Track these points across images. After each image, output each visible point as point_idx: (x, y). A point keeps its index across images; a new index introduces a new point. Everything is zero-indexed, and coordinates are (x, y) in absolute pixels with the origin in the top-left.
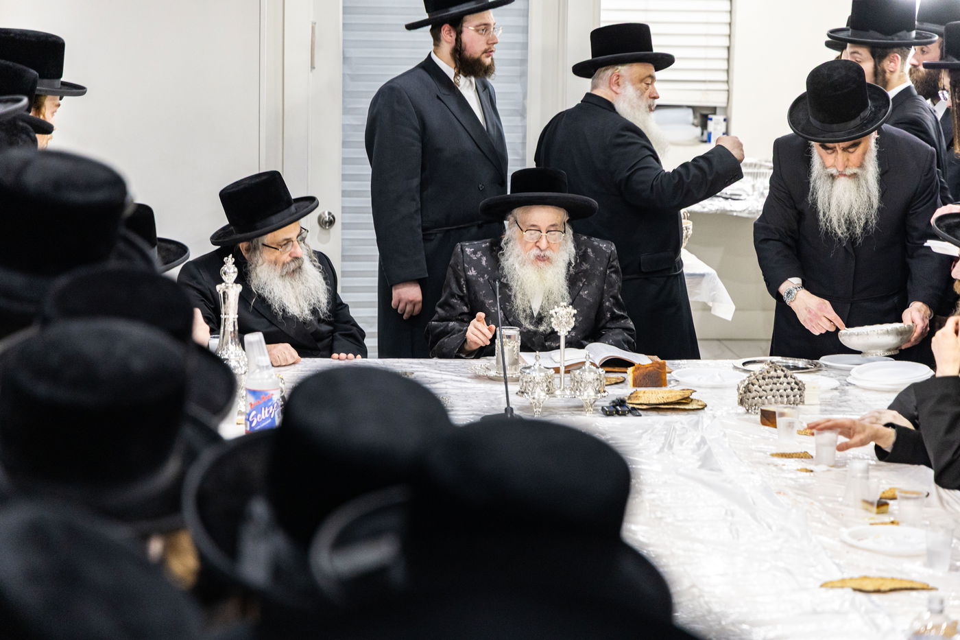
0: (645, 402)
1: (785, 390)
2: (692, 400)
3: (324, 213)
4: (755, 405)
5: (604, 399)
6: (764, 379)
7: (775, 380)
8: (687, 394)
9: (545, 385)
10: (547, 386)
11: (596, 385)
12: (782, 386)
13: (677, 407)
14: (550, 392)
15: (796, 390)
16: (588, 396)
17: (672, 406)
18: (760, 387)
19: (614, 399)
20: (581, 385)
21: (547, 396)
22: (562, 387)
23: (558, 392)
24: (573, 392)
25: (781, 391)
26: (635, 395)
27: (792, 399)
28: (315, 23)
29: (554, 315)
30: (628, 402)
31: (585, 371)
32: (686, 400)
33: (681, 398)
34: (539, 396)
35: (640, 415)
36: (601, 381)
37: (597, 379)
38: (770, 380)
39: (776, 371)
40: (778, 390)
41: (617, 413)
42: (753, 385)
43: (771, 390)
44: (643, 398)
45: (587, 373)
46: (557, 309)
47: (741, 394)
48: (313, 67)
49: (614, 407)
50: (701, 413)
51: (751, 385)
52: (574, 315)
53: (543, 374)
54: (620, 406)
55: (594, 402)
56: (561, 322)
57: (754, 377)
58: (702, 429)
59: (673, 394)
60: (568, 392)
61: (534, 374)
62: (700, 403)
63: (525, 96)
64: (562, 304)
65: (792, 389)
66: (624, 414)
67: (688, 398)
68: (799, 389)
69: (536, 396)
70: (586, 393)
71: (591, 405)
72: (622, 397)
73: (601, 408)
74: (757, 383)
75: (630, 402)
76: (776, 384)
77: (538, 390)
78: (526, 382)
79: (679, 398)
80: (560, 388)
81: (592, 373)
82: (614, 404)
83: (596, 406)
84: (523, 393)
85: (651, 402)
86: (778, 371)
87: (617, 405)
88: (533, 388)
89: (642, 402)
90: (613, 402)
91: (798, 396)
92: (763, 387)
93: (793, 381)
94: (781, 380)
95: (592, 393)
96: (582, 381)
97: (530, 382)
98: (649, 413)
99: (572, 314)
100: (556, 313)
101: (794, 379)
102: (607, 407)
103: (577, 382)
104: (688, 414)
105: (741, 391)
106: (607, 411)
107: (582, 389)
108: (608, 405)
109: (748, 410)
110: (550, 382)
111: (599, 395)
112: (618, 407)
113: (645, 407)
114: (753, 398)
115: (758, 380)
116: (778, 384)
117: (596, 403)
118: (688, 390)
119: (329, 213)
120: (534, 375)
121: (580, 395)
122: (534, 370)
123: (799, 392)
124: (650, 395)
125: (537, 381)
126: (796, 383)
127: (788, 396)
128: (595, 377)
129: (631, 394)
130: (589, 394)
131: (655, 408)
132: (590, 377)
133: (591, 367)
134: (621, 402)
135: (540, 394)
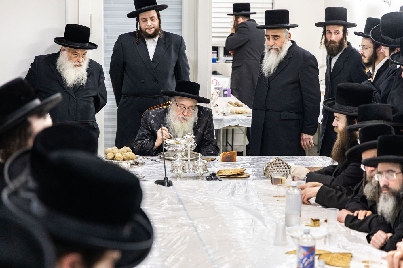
0: (224, 175)
1: (283, 169)
2: (244, 173)
4: (270, 175)
5: (207, 173)
6: (274, 164)
7: (278, 165)
8: (242, 171)
9: (182, 167)
11: (203, 167)
12: (281, 168)
13: (238, 176)
14: (184, 171)
16: (200, 172)
17: (235, 176)
18: (272, 168)
19: (211, 173)
20: (197, 168)
22: (189, 169)
23: (187, 171)
24: (193, 171)
26: (220, 172)
27: (286, 172)
28: (92, 15)
29: (185, 138)
30: (217, 174)
32: (242, 173)
33: (239, 172)
34: (179, 172)
35: (222, 180)
36: (205, 166)
37: (204, 165)
38: (276, 165)
39: (279, 161)
41: (212, 179)
43: (277, 169)
44: (223, 173)
45: (199, 162)
47: (264, 171)
49: (211, 176)
50: (248, 178)
51: (268, 167)
52: (194, 138)
53: (181, 163)
54: (213, 176)
55: (203, 174)
56: (188, 141)
57: (269, 164)
58: (247, 186)
59: (236, 171)
60: (191, 170)
61: (177, 163)
62: (247, 175)
64: (189, 134)
65: (286, 169)
66: (215, 180)
67: (243, 172)
68: (289, 169)
69: (178, 172)
70: (199, 171)
71: (201, 176)
72: (214, 173)
73: (205, 177)
74: (271, 166)
75: (218, 174)
77: (179, 170)
79: (238, 172)
80: (188, 169)
81: (202, 163)
83: (203, 176)
84: (172, 171)
85: (227, 174)
86: (280, 161)
87: (212, 176)
88: (177, 169)
89: (223, 174)
91: (288, 172)
94: (281, 165)
95: (202, 171)
96: (197, 166)
97: (175, 166)
98: (226, 179)
99: (193, 138)
101: (286, 164)
102: (208, 177)
103: (195, 166)
104: (242, 179)
105: (264, 170)
106: (207, 179)
108: (208, 176)
109: (267, 178)
110: (184, 166)
111: (205, 172)
112: (212, 177)
113: (224, 176)
114: (269, 173)
117: (203, 175)
118: (243, 169)
121: (197, 172)
122: (178, 161)
124: (227, 171)
125: (178, 166)
126: (287, 166)
127: (284, 172)
128: (203, 164)
129: (219, 171)
130: (200, 171)
131: (228, 177)
132: (200, 164)
133: (201, 160)
134: (214, 175)
135: (180, 171)
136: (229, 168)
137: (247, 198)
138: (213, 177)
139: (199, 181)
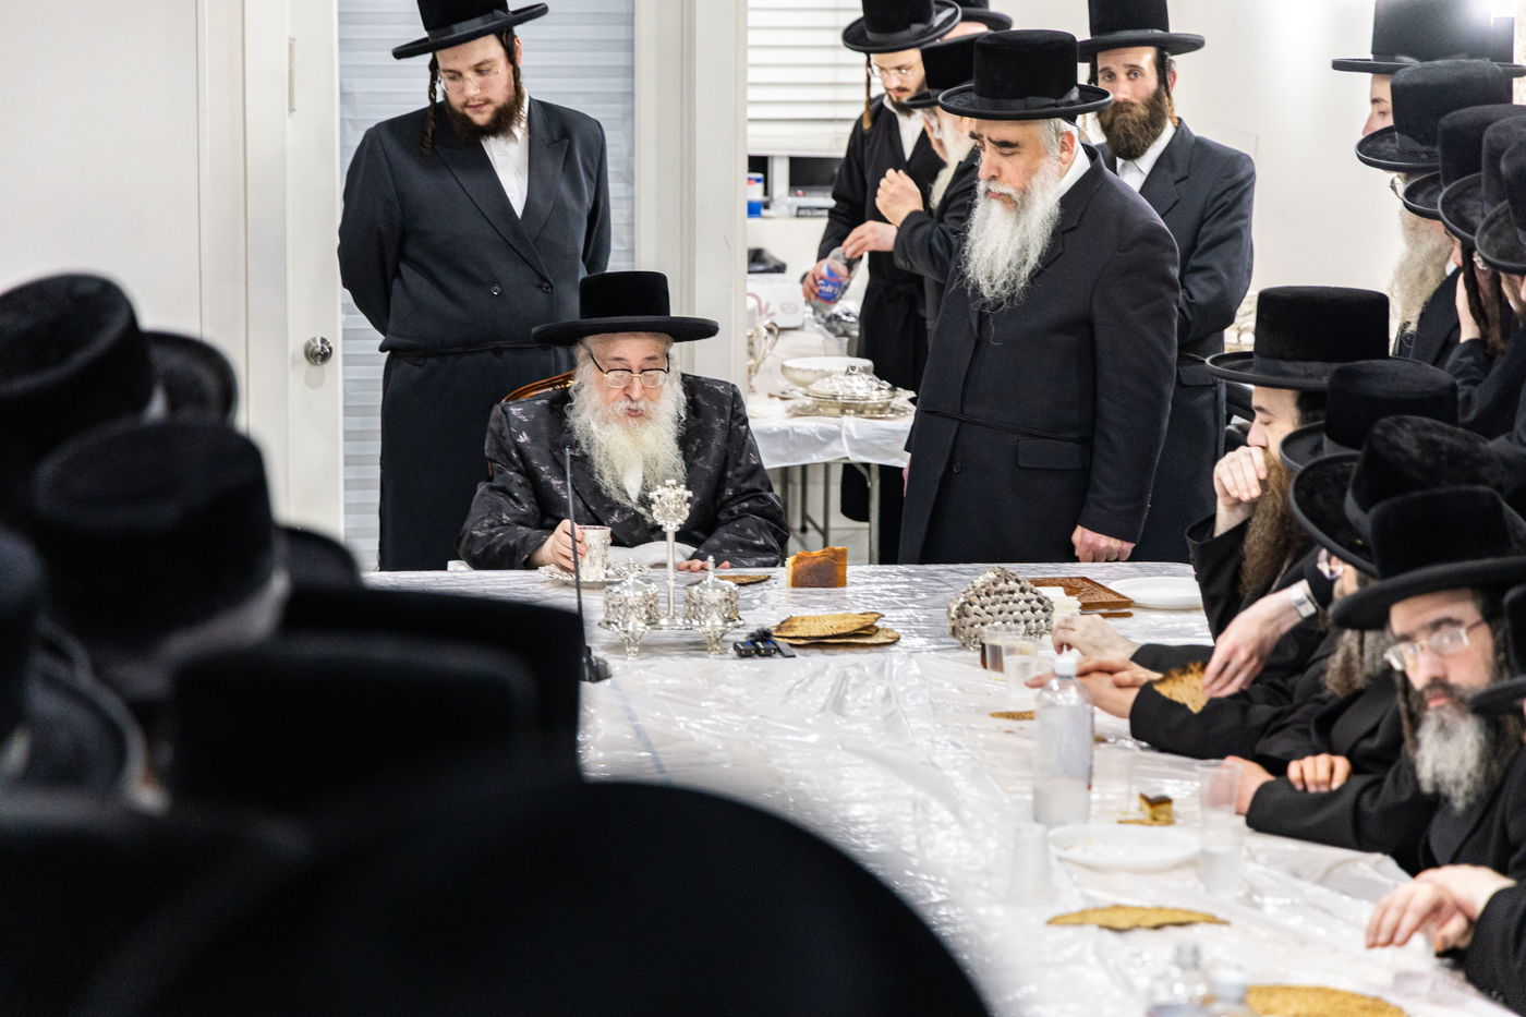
0: (803, 635)
1: (1022, 612)
2: (878, 630)
3: (314, 340)
4: (976, 637)
5: (738, 630)
6: (988, 594)
7: (1006, 597)
8: (869, 620)
9: (643, 609)
10: (647, 612)
11: (724, 608)
12: (1017, 606)
13: (853, 640)
14: (652, 621)
15: (1039, 611)
16: (713, 626)
17: (845, 640)
18: (983, 607)
19: (753, 629)
20: (700, 610)
21: (648, 628)
22: (672, 613)
23: (664, 622)
24: (687, 622)
25: (1015, 613)
26: (787, 624)
27: (1033, 624)
28: (294, 40)
29: (657, 499)
30: (774, 634)
31: (706, 586)
32: (868, 630)
33: (859, 627)
34: (634, 627)
35: (794, 656)
36: (732, 603)
37: (726, 600)
38: (998, 596)
39: (1006, 581)
40: (1011, 613)
41: (758, 651)
42: (971, 605)
43: (1000, 612)
44: (800, 628)
45: (710, 590)
46: (660, 490)
47: (953, 619)
48: (292, 110)
49: (753, 643)
50: (892, 648)
51: (967, 606)
52: (689, 500)
53: (640, 593)
54: (763, 641)
55: (722, 636)
56: (667, 511)
57: (972, 592)
58: (891, 674)
59: (848, 621)
60: (679, 621)
61: (626, 593)
62: (890, 635)
63: (631, 153)
64: (668, 482)
65: (1033, 610)
66: (768, 654)
67: (872, 626)
68: (1045, 610)
69: (630, 628)
70: (709, 623)
71: (717, 640)
72: (766, 627)
73: (732, 645)
74: (977, 601)
75: (779, 634)
76: (1007, 602)
77: (633, 618)
78: (614, 606)
79: (856, 626)
80: (668, 614)
81: (718, 591)
82: (753, 639)
83: (725, 641)
84: (609, 623)
85: (812, 634)
86: (1011, 583)
87: (757, 640)
88: (624, 616)
89: (799, 634)
90: (752, 635)
91: (1042, 621)
92: (987, 608)
93: (1034, 596)
94: (1017, 596)
95: (719, 622)
96: (701, 604)
97: (620, 605)
98: (808, 651)
99: (685, 498)
100: (659, 496)
101: (1036, 594)
102: (742, 643)
103: (695, 605)
104: (870, 652)
105: (953, 615)
106: (741, 650)
107: (703, 617)
108: (744, 640)
109: (964, 645)
110: (651, 605)
111: (730, 624)
112: (759, 644)
113: (802, 642)
114: (972, 626)
115: (978, 596)
116: (1011, 603)
117: (726, 637)
118: (872, 613)
119: (323, 340)
120: (626, 595)
121: (701, 626)
122: (627, 587)
123: (1044, 615)
124: (812, 623)
125: (630, 604)
126: (1040, 601)
127: (1026, 622)
128: (723, 597)
129: (783, 623)
130: (713, 623)
131: (819, 643)
132: (714, 596)
133: (717, 581)
134: (765, 636)
135: (637, 625)
136: (820, 612)
137: (891, 722)
138: (761, 645)
139: (710, 661)
